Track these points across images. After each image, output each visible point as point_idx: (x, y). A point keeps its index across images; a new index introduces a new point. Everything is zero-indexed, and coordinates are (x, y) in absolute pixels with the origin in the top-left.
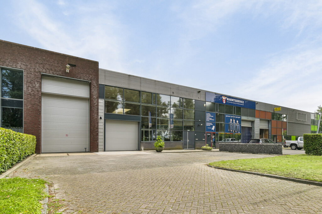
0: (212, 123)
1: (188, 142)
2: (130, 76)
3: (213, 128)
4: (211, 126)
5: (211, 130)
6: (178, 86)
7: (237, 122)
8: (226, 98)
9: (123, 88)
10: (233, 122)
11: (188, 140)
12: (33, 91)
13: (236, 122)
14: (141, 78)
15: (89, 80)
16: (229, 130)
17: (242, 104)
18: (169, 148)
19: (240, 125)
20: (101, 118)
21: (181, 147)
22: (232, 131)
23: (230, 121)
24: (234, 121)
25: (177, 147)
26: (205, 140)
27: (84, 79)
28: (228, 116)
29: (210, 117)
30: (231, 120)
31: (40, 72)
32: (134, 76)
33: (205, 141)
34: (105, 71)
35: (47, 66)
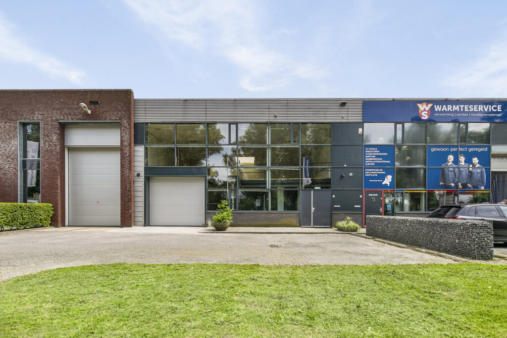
0: (384, 169)
1: (312, 211)
2: (185, 100)
3: (388, 180)
4: (383, 177)
7: (475, 160)
8: (430, 105)
9: (174, 123)
10: (456, 161)
11: (313, 209)
12: (50, 145)
13: (469, 161)
14: (206, 100)
15: (117, 120)
16: (441, 183)
17: (497, 112)
18: (265, 223)
19: (488, 170)
20: (138, 175)
21: (295, 221)
22: (453, 185)
23: (446, 161)
24: (462, 159)
25: (284, 221)
26: (362, 207)
27: (110, 120)
28: (438, 149)
29: (377, 157)
30: (451, 158)
31: (57, 120)
32: (193, 100)
33: (361, 209)
34: (145, 101)
35: (66, 111)
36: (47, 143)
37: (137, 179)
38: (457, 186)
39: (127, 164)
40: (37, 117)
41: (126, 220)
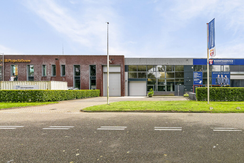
0: (199, 79)
1: (178, 91)
2: (140, 58)
3: (201, 82)
4: (199, 81)
5: (198, 83)
6: (171, 58)
7: (226, 76)
8: (212, 60)
9: (137, 65)
10: (220, 76)
11: (179, 91)
13: (224, 76)
14: (146, 58)
15: (119, 64)
16: (216, 83)
17: (232, 62)
18: (164, 95)
19: (229, 79)
20: (126, 81)
21: (173, 94)
22: (219, 83)
23: (217, 76)
24: (222, 76)
26: (193, 90)
27: (117, 65)
28: (215, 73)
29: (197, 75)
30: (219, 75)
31: (101, 64)
33: (193, 91)
34: (128, 59)
35: (104, 62)
36: (98, 71)
37: (125, 82)
38: (221, 84)
39: (122, 78)
40: (95, 63)
41: (123, 94)
